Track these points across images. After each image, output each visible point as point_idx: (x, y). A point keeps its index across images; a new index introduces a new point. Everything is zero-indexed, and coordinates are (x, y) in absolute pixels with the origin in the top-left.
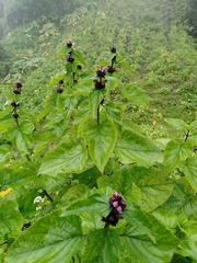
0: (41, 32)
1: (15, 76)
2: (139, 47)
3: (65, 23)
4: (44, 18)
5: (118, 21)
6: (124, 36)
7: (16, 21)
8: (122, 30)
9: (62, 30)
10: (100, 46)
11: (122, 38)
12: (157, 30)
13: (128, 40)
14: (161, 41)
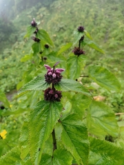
0: (38, 13)
1: (21, 43)
2: (104, 21)
3: (53, 7)
4: (40, 4)
5: (89, 4)
6: (93, 13)
7: (22, 7)
8: (92, 10)
9: (51, 11)
10: (76, 21)
11: (91, 15)
12: (116, 9)
13: (96, 16)
14: (119, 17)
